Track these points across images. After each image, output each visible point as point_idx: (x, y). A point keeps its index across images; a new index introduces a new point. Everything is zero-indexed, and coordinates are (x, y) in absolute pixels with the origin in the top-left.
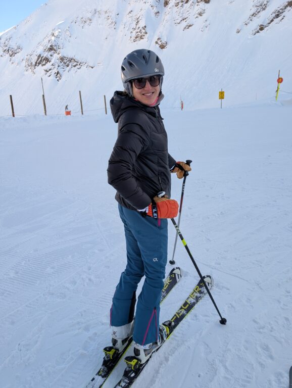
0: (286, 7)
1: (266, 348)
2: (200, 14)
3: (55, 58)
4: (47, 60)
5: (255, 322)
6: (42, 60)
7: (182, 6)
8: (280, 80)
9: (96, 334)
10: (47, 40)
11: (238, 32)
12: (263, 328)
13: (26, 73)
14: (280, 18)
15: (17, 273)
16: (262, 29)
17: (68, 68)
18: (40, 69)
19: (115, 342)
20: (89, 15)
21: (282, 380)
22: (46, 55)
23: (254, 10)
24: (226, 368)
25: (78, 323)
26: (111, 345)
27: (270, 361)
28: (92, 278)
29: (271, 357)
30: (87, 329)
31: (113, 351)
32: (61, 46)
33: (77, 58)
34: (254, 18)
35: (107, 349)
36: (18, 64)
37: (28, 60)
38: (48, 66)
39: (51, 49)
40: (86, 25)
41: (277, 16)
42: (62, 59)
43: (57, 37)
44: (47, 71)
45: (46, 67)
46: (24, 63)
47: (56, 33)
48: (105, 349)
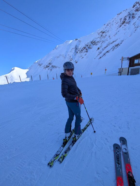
0: (106, 52)
1: (106, 139)
2: (85, 55)
3: (50, 66)
4: (49, 66)
5: (103, 132)
6: (47, 67)
7: (81, 53)
8: (106, 70)
9: (61, 135)
10: (48, 62)
11: (95, 59)
12: (105, 133)
13: (43, 70)
14: (105, 55)
15: (40, 119)
16: (100, 58)
17: (54, 68)
18: (47, 69)
19: (66, 137)
20: (59, 56)
21: (111, 148)
22: (48, 65)
23: (98, 53)
24: (96, 145)
25: (56, 132)
26: (65, 138)
27: (108, 143)
28: (60, 120)
29: (108, 142)
30: (58, 134)
31: (66, 140)
32: (52, 63)
33: (56, 66)
34: (99, 56)
35: (64, 140)
36: (42, 68)
37: (44, 67)
38: (49, 68)
39: (50, 64)
40: (58, 58)
41: (104, 55)
42: (52, 66)
43: (51, 61)
44: (48, 69)
45: (48, 68)
46: (43, 67)
47: (51, 60)
48: (63, 139)
